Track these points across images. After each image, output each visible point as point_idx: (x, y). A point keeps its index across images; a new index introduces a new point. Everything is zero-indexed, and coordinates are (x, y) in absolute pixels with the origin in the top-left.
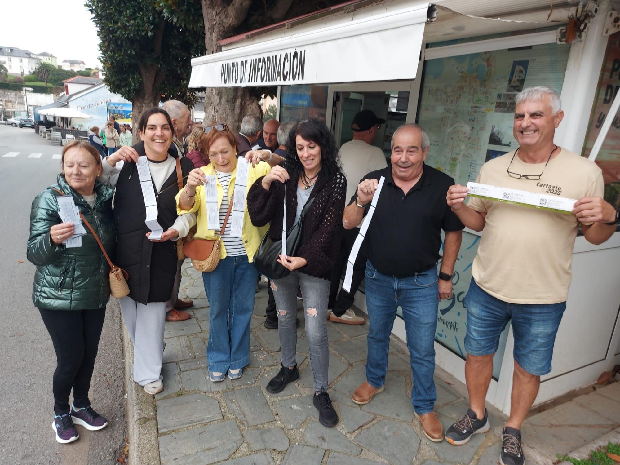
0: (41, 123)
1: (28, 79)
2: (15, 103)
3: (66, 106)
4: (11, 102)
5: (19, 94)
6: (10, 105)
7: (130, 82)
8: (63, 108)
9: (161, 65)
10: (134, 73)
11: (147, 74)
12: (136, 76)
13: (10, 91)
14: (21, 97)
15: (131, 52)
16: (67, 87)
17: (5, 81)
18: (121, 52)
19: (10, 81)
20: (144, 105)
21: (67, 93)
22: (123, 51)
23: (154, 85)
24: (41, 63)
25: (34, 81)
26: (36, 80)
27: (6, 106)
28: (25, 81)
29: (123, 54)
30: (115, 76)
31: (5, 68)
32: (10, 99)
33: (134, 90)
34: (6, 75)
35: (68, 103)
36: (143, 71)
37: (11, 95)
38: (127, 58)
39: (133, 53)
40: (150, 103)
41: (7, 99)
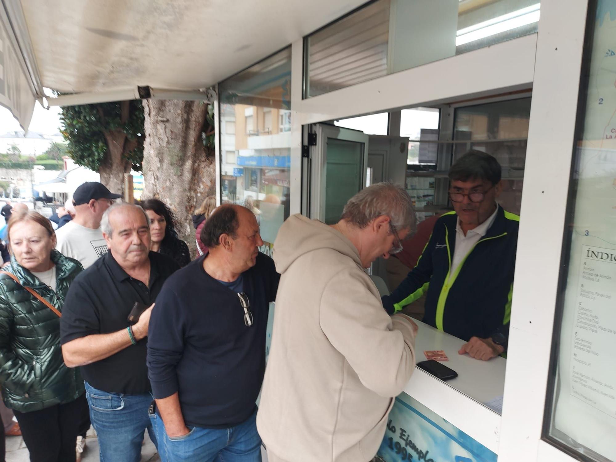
0: (39, 199)
1: (41, 159)
2: (26, 180)
3: (63, 181)
4: (22, 180)
5: (29, 171)
6: (21, 182)
7: (93, 152)
8: (61, 183)
9: (127, 130)
10: (97, 142)
11: (114, 142)
12: (100, 144)
13: (22, 170)
14: (32, 175)
15: (90, 118)
16: (66, 163)
17: (18, 161)
18: (80, 118)
19: (24, 161)
20: (111, 176)
21: (66, 169)
22: (82, 117)
23: (123, 154)
24: (53, 143)
25: (45, 159)
26: (48, 158)
27: (18, 183)
28: (37, 160)
29: (81, 121)
30: (76, 146)
31: (19, 149)
32: (22, 177)
33: (99, 160)
34: (20, 156)
35: (66, 178)
36: (109, 139)
37: (23, 173)
38: (86, 124)
39: (93, 118)
40: (118, 173)
41: (18, 177)
